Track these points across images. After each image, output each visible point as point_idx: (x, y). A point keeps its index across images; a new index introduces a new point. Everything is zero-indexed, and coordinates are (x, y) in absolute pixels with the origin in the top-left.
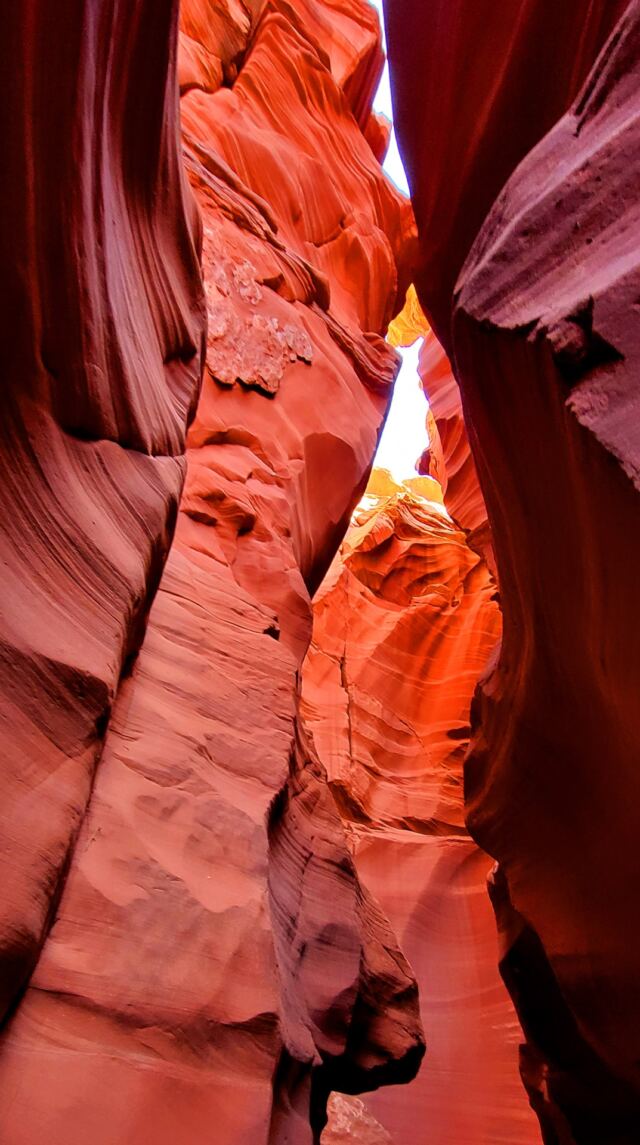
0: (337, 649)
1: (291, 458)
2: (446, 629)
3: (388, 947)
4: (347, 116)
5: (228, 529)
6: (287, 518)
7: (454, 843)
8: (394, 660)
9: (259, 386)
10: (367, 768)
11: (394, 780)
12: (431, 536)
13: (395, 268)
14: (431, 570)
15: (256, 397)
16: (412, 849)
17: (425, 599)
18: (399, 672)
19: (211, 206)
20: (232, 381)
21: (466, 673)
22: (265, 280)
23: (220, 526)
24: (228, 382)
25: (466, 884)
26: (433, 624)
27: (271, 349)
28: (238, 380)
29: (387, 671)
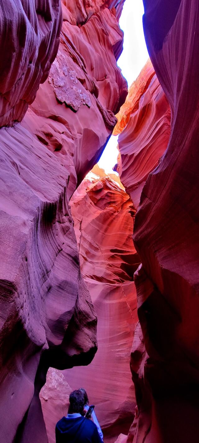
0: (80, 218)
1: (78, 133)
2: (114, 218)
3: (88, 301)
4: (112, 51)
5: (51, 147)
6: (73, 150)
7: (108, 285)
8: (98, 225)
9: (71, 107)
10: (83, 257)
11: (91, 262)
12: (114, 191)
13: (119, 96)
14: (112, 201)
15: (69, 110)
16: (94, 285)
17: (109, 209)
18: (98, 229)
19: (66, 51)
20: (63, 101)
21: (119, 233)
22: (79, 78)
23: (49, 145)
24: (61, 101)
25: (110, 300)
26: (111, 217)
27: (77, 98)
28: (65, 102)
29: (94, 228)
